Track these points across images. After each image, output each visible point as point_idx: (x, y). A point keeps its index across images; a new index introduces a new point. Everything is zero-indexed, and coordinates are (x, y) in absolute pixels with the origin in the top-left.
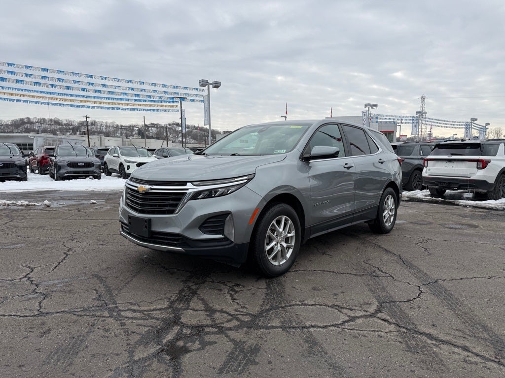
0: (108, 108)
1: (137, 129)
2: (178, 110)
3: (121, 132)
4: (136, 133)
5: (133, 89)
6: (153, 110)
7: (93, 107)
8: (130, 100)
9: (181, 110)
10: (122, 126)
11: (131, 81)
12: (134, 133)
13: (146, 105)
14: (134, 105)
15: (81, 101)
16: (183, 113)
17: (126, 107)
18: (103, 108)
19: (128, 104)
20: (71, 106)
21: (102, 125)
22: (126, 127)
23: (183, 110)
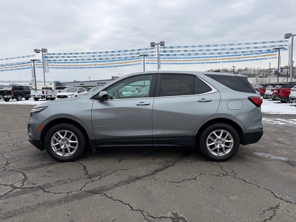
0: (227, 62)
1: (274, 71)
2: (276, 57)
3: (263, 73)
4: (273, 74)
5: (233, 49)
6: (257, 59)
7: (219, 62)
8: (241, 55)
9: (279, 57)
10: (264, 70)
11: (232, 45)
12: (272, 74)
13: (252, 57)
14: (244, 58)
15: (212, 60)
16: (280, 59)
17: (239, 60)
18: (224, 62)
19: (240, 58)
20: (207, 63)
21: (251, 70)
22: (267, 70)
23: (280, 57)
